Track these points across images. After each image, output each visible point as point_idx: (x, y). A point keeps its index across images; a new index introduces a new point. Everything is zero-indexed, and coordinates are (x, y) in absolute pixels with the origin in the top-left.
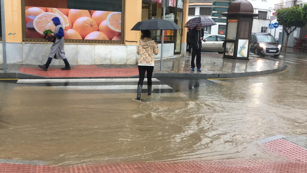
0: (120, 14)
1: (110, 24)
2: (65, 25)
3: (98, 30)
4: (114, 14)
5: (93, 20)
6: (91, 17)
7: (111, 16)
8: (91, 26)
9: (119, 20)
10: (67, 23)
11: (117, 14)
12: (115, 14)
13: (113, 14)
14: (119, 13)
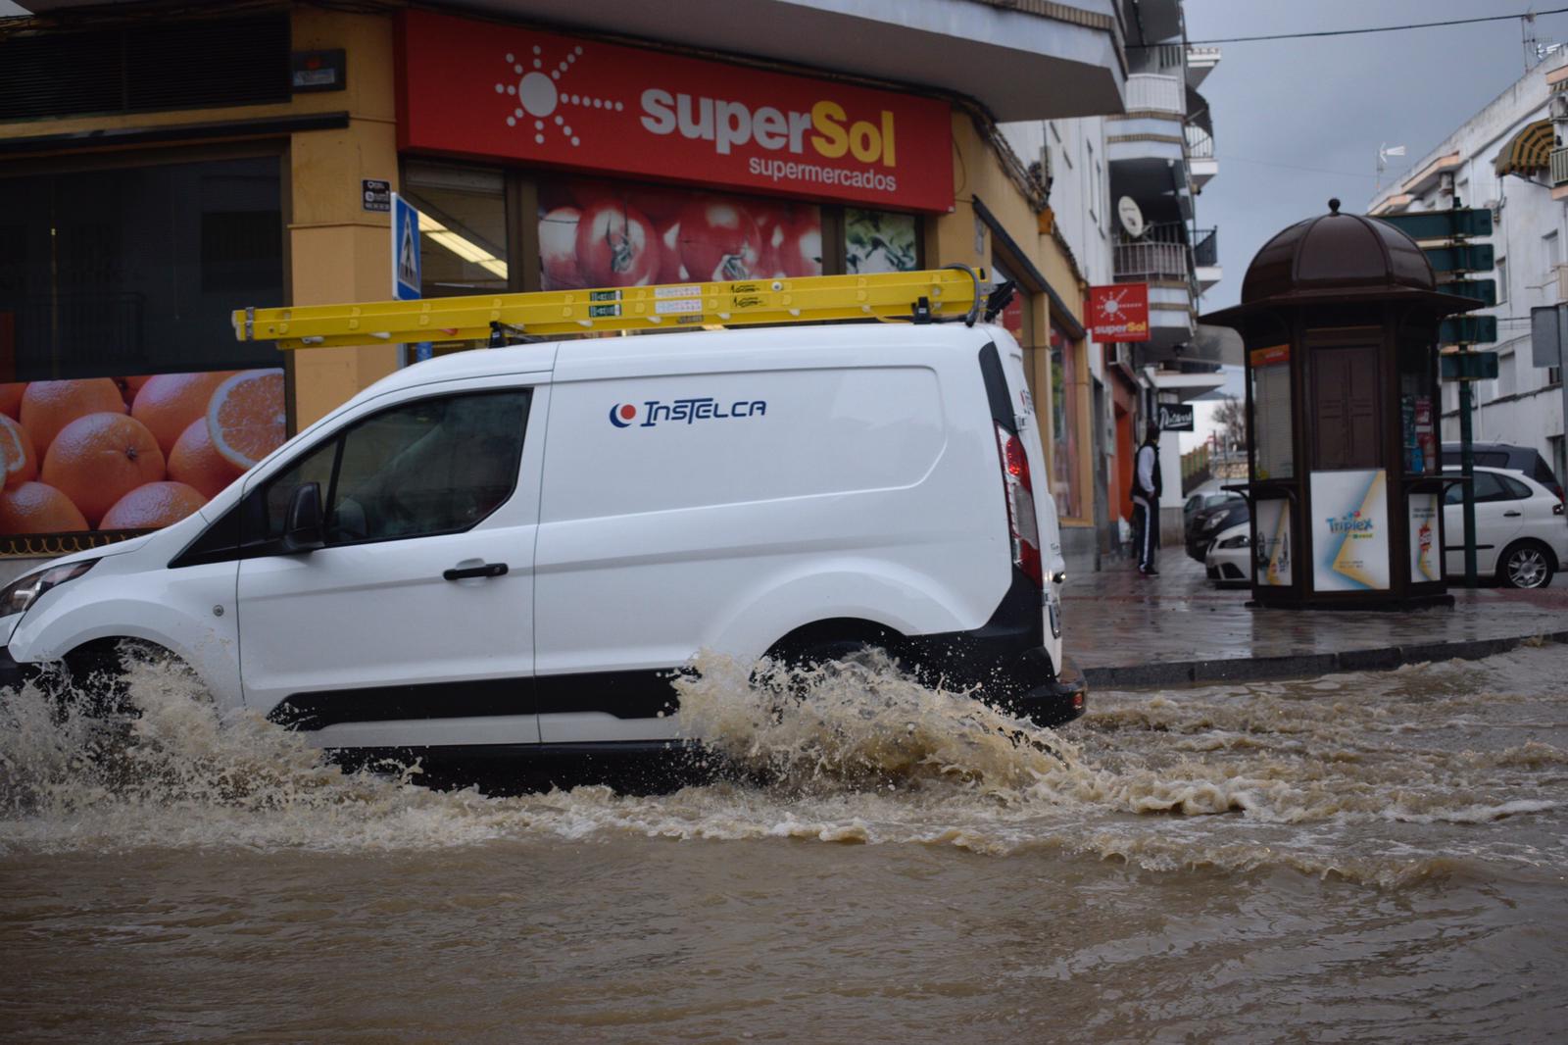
0: (278, 377)
1: (225, 436)
2: (8, 464)
3: (167, 477)
4: (247, 382)
5: (141, 425)
6: (129, 413)
7: (231, 394)
8: (131, 457)
9: (275, 413)
10: (16, 456)
11: (263, 379)
12: (251, 384)
13: (240, 385)
14: (273, 376)
